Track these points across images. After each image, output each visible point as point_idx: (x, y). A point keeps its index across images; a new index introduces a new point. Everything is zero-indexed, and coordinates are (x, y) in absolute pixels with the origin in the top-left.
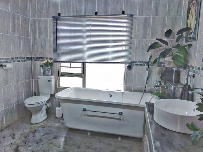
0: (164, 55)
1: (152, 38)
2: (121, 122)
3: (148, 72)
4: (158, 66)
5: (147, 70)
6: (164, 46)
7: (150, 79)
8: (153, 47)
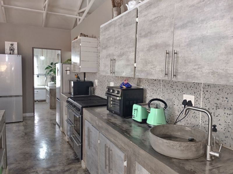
0: (51, 71)
1: (46, 65)
2: (38, 95)
3: (45, 78)
4: (50, 75)
5: (45, 77)
6: (51, 68)
7: (47, 81)
8: (47, 68)
